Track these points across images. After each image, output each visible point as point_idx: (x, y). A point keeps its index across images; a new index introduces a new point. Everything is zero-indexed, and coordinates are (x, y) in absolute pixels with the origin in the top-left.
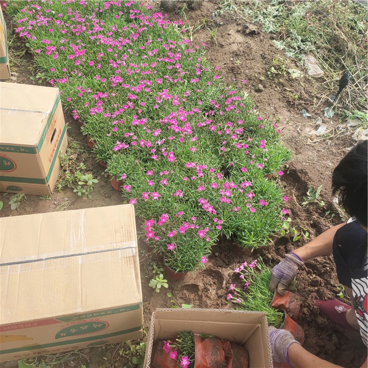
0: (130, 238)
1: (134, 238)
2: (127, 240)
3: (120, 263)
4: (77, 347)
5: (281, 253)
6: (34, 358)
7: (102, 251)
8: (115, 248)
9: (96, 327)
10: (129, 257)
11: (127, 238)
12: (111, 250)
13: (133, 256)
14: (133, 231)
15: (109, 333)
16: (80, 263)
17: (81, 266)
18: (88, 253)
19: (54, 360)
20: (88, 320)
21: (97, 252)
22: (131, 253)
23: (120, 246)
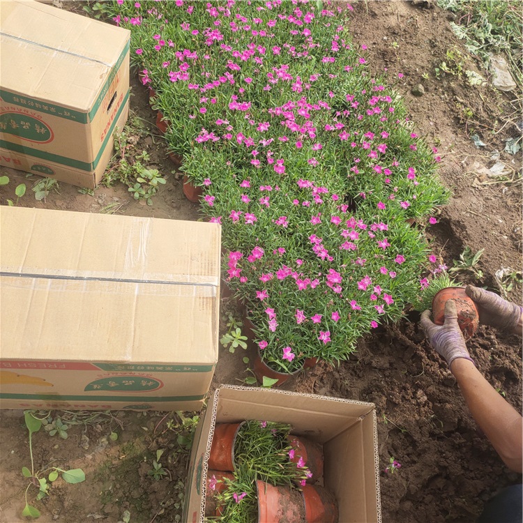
0: (211, 272)
1: (217, 273)
2: (207, 274)
3: (193, 303)
4: (110, 407)
5: (407, 332)
6: (47, 412)
7: (169, 283)
8: (188, 281)
9: (144, 385)
10: (207, 298)
11: (207, 271)
12: (182, 284)
13: (213, 298)
14: (217, 262)
15: (160, 396)
16: (136, 293)
17: (137, 298)
18: (149, 282)
19: (73, 419)
21: (162, 283)
22: (210, 293)
23: (196, 279)
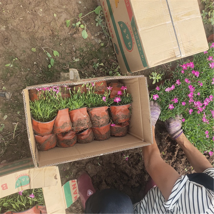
0: (186, 52)
2: (185, 50)
3: (170, 49)
7: (176, 35)
8: (179, 43)
9: (129, 44)
10: (175, 54)
12: (177, 41)
13: (175, 56)
14: (191, 53)
15: (125, 53)
16: (167, 22)
17: (165, 24)
18: (174, 27)
20: (133, 37)
21: (175, 32)
22: (178, 54)
23: (181, 46)
